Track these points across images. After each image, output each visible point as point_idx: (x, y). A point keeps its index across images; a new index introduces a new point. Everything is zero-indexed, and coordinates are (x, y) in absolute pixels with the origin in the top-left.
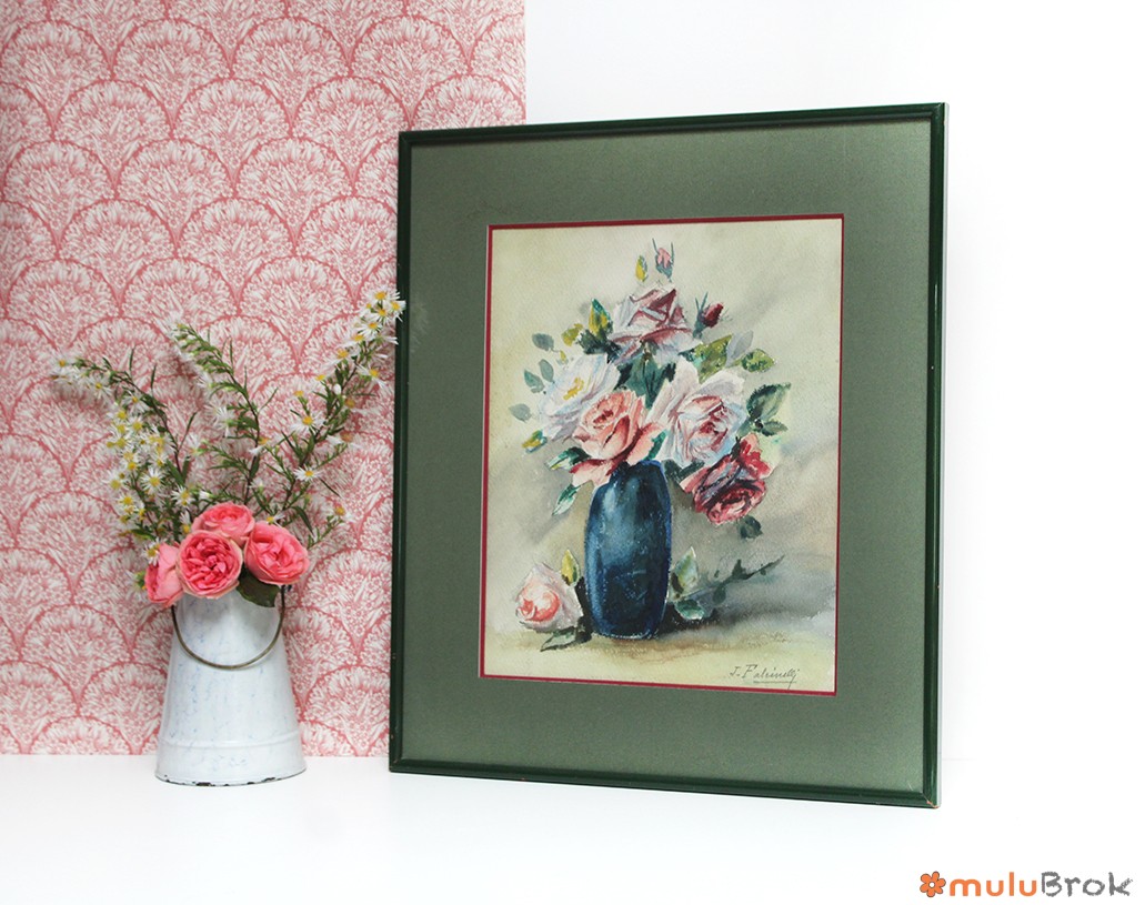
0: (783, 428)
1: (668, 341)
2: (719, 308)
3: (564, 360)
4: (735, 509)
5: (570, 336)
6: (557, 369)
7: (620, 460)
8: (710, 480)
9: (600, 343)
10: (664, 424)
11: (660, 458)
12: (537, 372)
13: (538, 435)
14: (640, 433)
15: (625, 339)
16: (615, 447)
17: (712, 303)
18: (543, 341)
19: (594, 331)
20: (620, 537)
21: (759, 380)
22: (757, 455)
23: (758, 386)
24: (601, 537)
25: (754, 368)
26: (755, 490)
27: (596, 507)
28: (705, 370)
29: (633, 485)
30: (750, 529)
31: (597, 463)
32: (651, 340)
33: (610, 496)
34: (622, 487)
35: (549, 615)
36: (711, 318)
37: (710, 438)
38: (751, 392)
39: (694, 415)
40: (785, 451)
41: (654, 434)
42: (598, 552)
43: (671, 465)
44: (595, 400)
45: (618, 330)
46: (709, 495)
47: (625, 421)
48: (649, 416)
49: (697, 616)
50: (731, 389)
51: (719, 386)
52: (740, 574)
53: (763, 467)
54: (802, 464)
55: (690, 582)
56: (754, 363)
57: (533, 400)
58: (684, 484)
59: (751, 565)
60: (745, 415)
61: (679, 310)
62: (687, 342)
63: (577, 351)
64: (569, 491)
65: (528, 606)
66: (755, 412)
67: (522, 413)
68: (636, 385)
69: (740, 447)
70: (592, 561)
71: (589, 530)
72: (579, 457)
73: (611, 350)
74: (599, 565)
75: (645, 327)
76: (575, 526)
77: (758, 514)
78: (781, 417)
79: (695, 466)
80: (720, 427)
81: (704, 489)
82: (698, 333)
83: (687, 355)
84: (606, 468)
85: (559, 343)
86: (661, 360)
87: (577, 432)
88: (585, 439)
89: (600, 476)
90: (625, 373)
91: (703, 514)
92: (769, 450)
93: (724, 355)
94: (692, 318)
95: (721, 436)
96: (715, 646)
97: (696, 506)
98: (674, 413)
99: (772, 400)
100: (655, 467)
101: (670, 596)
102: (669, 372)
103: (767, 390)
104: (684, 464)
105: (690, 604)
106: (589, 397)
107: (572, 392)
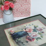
6: (31, 26)
9: (35, 27)
13: (25, 27)
14: (30, 32)
16: (28, 31)
18: (33, 24)
24: (20, 33)
26: (31, 41)
29: (25, 33)
30: (27, 42)
40: (36, 42)
44: (31, 29)
48: (32, 32)
49: (16, 41)
50: (38, 36)
52: (22, 43)
53: (33, 41)
54: (36, 43)
55: (19, 39)
56: (42, 37)
59: (24, 43)
61: (42, 30)
65: (11, 30)
66: (38, 38)
67: (26, 25)
69: (34, 38)
72: (25, 29)
74: (17, 33)
78: (39, 40)
81: (28, 37)
82: (41, 32)
84: (26, 31)
88: (27, 29)
90: (34, 29)
91: (26, 38)
92: (35, 40)
95: (34, 37)
96: (14, 44)
100: (28, 34)
101: (17, 39)
102: (36, 32)
103: (40, 38)
104: (30, 35)
105: (17, 40)
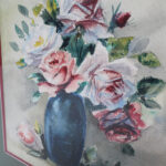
0: (158, 106)
1: (92, 29)
2: (128, 16)
3: (33, 24)
4: (121, 138)
5: (37, 10)
6: (30, 28)
7: (62, 88)
8: (109, 117)
9: (52, 19)
10: (86, 77)
11: (83, 94)
12: (21, 27)
13: (22, 61)
14: (73, 77)
15: (67, 20)
16: (59, 80)
17: (123, 10)
18: (23, 10)
19: (49, 11)
20: (61, 124)
21: (147, 72)
22: (139, 115)
23: (147, 76)
24: (52, 121)
25: (146, 63)
26: (134, 133)
27: (49, 106)
28: (113, 55)
31: (50, 85)
32: (81, 25)
33: (56, 104)
34: (62, 101)
35: (29, 142)
36: (121, 21)
37: (111, 95)
38: (141, 78)
39: (104, 79)
41: (80, 81)
42: (50, 127)
43: (88, 101)
44: (50, 52)
45: (63, 14)
46: (107, 124)
47: (65, 69)
48: (78, 71)
50: (128, 71)
51: (121, 67)
53: (142, 123)
56: (147, 60)
57: (20, 42)
58: (95, 113)
60: (135, 90)
61: (100, 10)
62: (103, 33)
63: (40, 21)
64: (37, 94)
65: (21, 134)
67: (15, 47)
68: (71, 50)
69: (129, 107)
70: (48, 129)
71: (46, 115)
72: (42, 80)
73: (59, 25)
74: (51, 132)
75: (78, 16)
76: (40, 111)
77: (134, 145)
78: (159, 99)
79: (101, 106)
80: (119, 91)
81: (105, 120)
82: (111, 29)
83: (103, 41)
84: (55, 89)
85: (31, 14)
86: (87, 40)
87: (40, 66)
88: (45, 71)
89: (52, 92)
90: (66, 41)
91: (103, 132)
92: (148, 117)
93: (127, 48)
94: (108, 18)
97: (100, 127)
98: (92, 74)
99: (155, 88)
100: (79, 99)
102: (91, 48)
103: (153, 81)
106: (46, 49)
107: (38, 43)
